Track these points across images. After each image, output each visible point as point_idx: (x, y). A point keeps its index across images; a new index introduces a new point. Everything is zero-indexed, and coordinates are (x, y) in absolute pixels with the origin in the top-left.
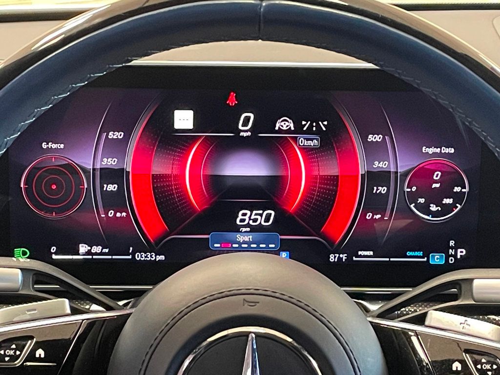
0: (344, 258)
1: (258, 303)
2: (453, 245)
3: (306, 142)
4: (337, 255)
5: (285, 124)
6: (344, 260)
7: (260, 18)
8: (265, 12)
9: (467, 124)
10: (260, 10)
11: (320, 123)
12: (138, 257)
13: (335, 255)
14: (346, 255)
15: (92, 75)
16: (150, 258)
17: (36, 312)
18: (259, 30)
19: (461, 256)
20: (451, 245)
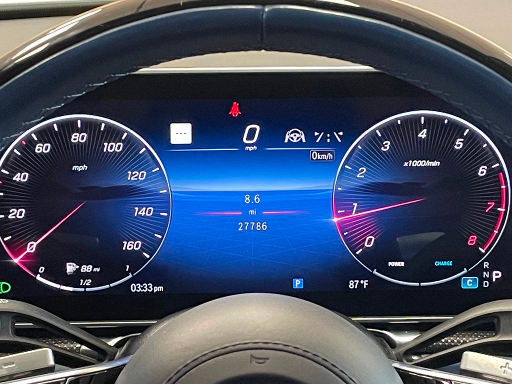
0: (365, 284)
1: (268, 359)
2: (488, 267)
3: (319, 156)
4: (358, 281)
5: (295, 135)
6: (365, 287)
7: (262, 25)
8: (267, 18)
9: (506, 141)
10: (262, 16)
11: (335, 133)
12: (133, 289)
13: (355, 281)
14: (367, 281)
15: (69, 97)
16: (147, 289)
17: (15, 365)
18: (262, 40)
19: (496, 279)
20: (485, 267)
